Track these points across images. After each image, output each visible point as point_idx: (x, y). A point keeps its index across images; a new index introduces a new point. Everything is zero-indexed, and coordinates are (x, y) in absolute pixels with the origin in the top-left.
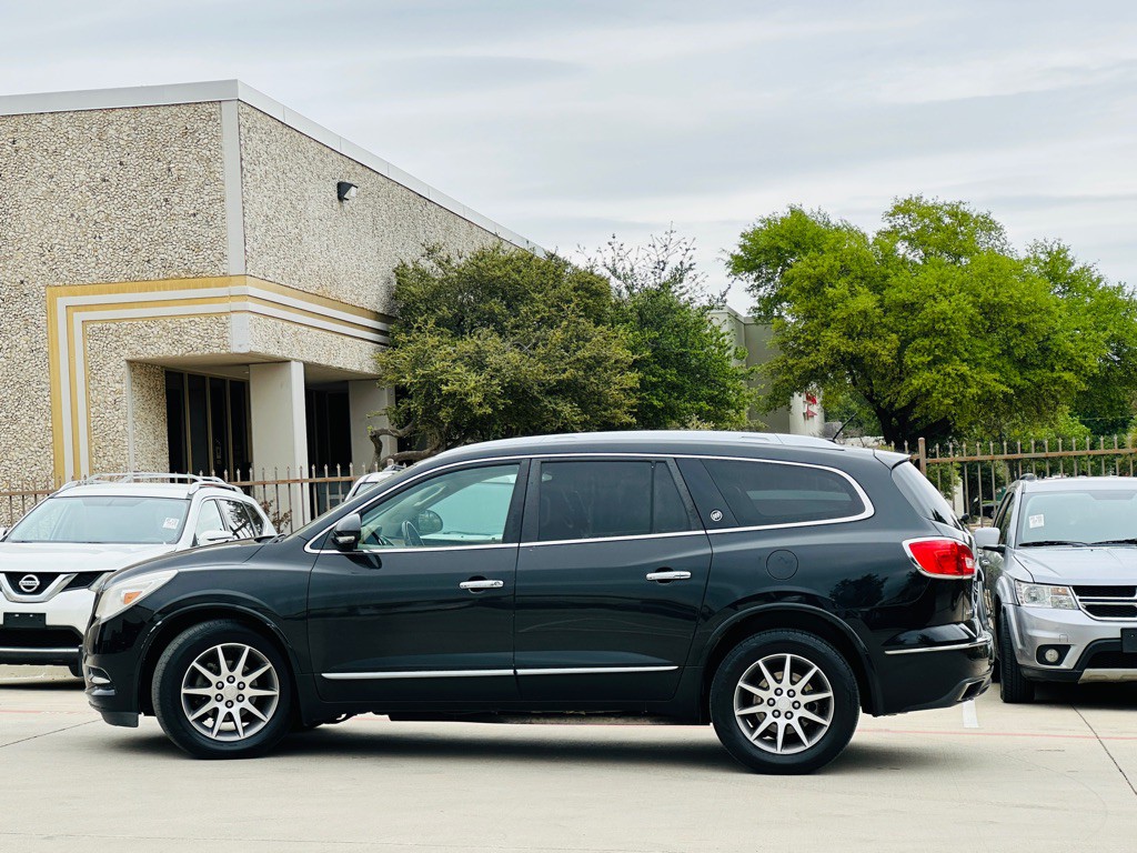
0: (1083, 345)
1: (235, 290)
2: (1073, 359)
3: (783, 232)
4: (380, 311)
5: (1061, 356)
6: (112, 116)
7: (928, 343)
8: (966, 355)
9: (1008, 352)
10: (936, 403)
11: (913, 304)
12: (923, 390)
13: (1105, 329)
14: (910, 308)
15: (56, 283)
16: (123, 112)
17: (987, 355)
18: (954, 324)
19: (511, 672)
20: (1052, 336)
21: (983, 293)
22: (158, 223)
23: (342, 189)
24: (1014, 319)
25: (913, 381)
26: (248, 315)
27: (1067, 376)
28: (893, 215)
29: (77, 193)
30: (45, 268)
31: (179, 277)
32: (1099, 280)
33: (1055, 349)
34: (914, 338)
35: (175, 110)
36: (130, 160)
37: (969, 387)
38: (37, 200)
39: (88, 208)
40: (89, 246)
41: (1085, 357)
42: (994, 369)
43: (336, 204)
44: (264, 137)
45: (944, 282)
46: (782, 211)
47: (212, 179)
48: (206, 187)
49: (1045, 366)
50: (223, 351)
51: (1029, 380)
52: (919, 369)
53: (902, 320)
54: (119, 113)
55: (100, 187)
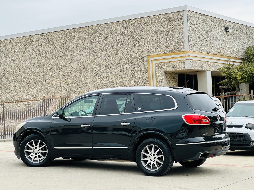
1: (187, 54)
4: (242, 58)
6: (160, 16)
15: (149, 55)
16: (163, 15)
22: (170, 40)
23: (227, 29)
26: (189, 60)
29: (153, 34)
30: (147, 51)
31: (174, 52)
35: (173, 13)
36: (164, 26)
38: (145, 36)
39: (156, 37)
40: (156, 46)
43: (225, 33)
44: (197, 18)
47: (181, 29)
48: (180, 31)
50: (184, 69)
54: (162, 15)
55: (158, 33)
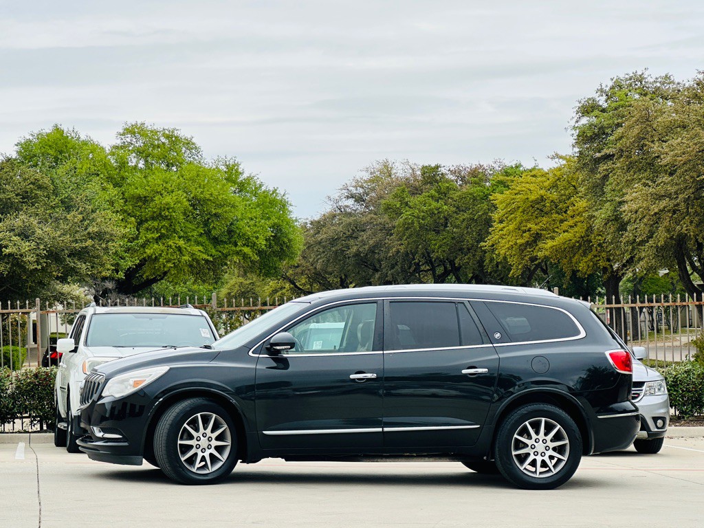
0: (256, 229)
2: (249, 238)
3: (50, 143)
5: (243, 236)
7: (157, 224)
8: (182, 234)
9: (208, 233)
10: (162, 267)
11: (145, 197)
12: (154, 256)
13: (269, 218)
14: (144, 200)
17: (195, 233)
18: (175, 212)
19: (380, 429)
20: (235, 222)
21: (193, 191)
24: (213, 210)
25: (147, 250)
27: (246, 250)
28: (123, 134)
32: (261, 186)
33: (238, 231)
34: (146, 221)
37: (184, 256)
41: (257, 238)
42: (198, 243)
45: (167, 183)
46: (48, 129)
49: (230, 242)
51: (220, 252)
52: (150, 242)
53: (137, 208)
